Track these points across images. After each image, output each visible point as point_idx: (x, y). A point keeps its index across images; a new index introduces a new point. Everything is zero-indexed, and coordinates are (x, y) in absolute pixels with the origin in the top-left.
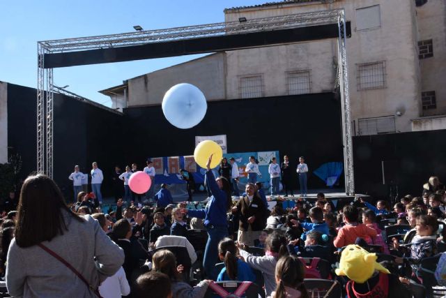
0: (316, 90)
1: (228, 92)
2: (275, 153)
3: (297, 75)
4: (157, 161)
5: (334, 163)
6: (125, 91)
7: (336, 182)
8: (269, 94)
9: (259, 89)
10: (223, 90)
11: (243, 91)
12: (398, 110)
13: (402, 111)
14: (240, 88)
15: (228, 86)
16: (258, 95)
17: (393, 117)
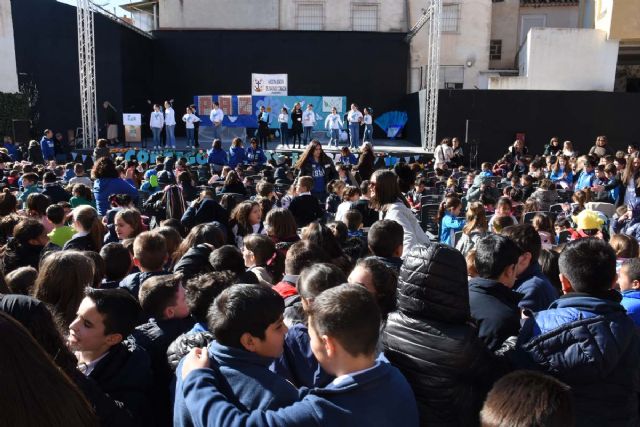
0: (384, 28)
1: (283, 21)
2: (341, 98)
3: (363, 8)
4: (205, 99)
5: (396, 112)
6: (155, 8)
7: (398, 133)
8: (330, 27)
9: (319, 21)
10: (277, 17)
11: (300, 21)
12: (468, 61)
13: (473, 61)
14: (297, 17)
15: (283, 13)
16: (317, 28)
17: (463, 67)
